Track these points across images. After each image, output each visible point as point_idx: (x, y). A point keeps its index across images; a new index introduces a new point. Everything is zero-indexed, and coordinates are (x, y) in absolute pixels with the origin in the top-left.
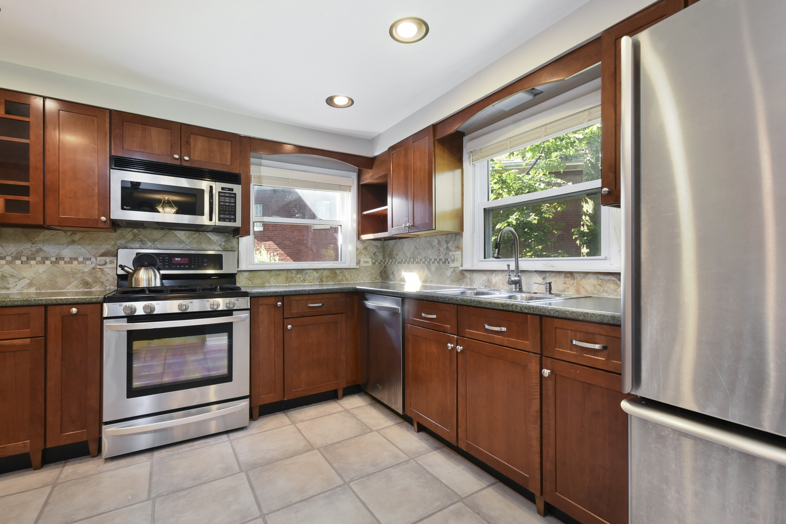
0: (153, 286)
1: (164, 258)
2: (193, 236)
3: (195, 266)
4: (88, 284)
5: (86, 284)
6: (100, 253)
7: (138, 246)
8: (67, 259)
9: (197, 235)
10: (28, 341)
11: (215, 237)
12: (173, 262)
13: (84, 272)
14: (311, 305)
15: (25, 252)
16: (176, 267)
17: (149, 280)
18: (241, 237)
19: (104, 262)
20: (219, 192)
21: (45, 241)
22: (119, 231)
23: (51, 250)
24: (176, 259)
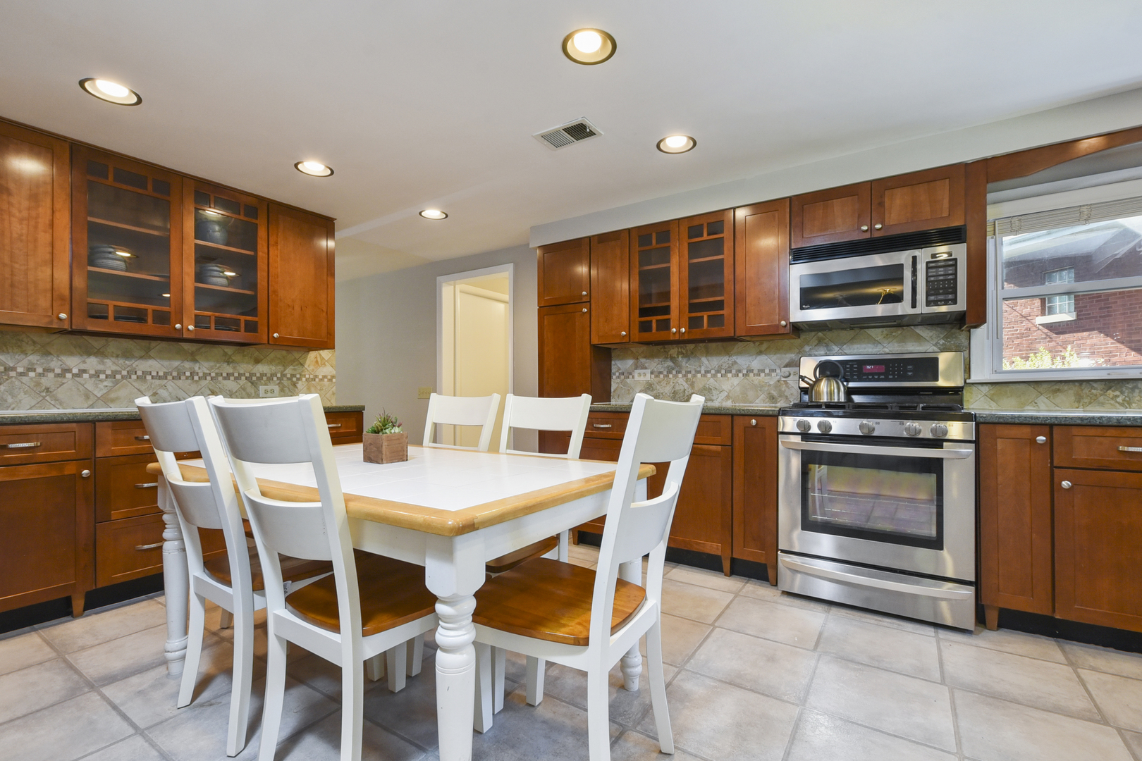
0: (836, 400)
1: (852, 366)
2: (894, 334)
3: (894, 377)
4: (773, 398)
5: (772, 399)
6: (785, 363)
7: (823, 353)
8: (755, 372)
9: (899, 332)
10: (719, 448)
11: (928, 331)
12: (864, 371)
13: (770, 385)
14: (1126, 449)
15: (724, 365)
16: (868, 378)
17: (830, 394)
18: (976, 327)
19: (788, 374)
20: (927, 263)
21: (740, 353)
22: (803, 336)
23: (743, 361)
24: (868, 367)
